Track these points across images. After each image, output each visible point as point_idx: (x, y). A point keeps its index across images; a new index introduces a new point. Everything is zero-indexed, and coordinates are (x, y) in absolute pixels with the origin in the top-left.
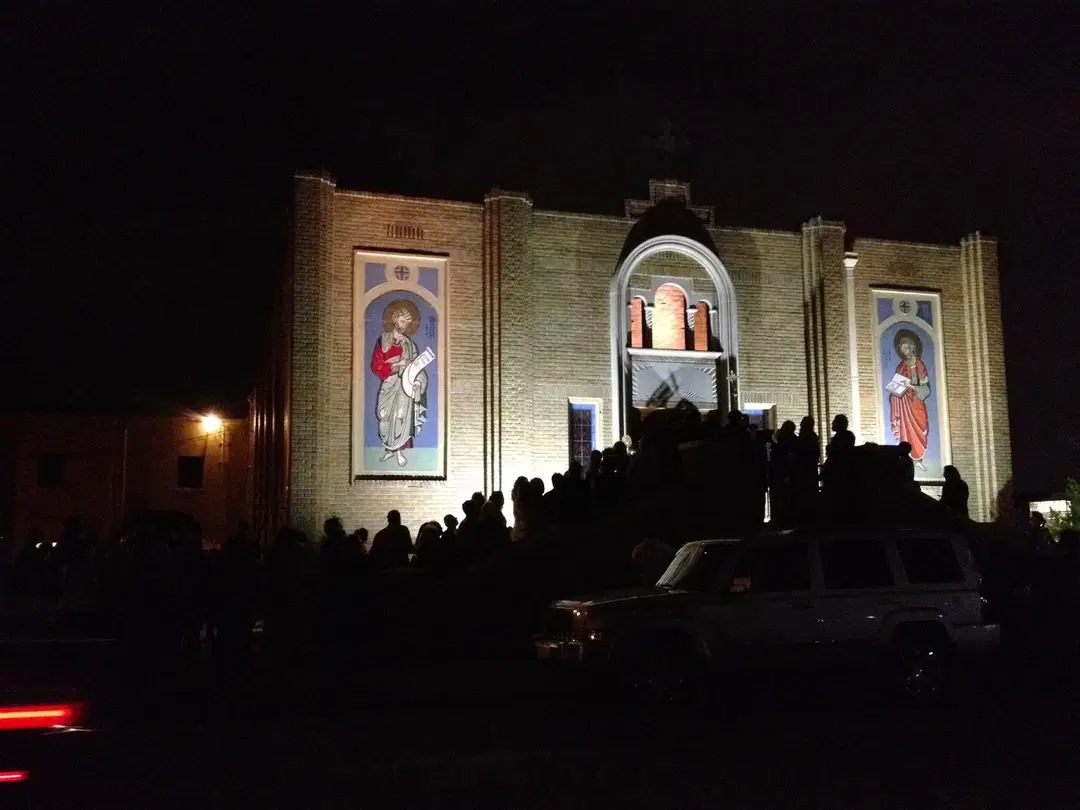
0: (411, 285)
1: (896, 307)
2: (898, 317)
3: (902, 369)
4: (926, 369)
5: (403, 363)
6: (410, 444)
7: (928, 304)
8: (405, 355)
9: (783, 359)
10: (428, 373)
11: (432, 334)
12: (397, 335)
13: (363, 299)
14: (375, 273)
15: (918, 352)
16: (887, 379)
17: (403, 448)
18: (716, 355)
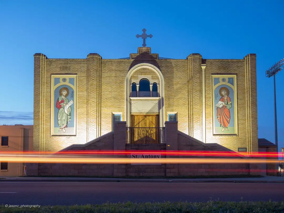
0: (67, 83)
1: (220, 80)
2: (221, 83)
3: (222, 99)
4: (231, 99)
5: (65, 104)
6: (67, 126)
7: (233, 78)
8: (65, 102)
9: (180, 98)
10: (72, 107)
11: (72, 96)
12: (63, 97)
13: (53, 88)
14: (57, 81)
15: (228, 94)
16: (217, 102)
17: (64, 127)
18: (158, 98)
